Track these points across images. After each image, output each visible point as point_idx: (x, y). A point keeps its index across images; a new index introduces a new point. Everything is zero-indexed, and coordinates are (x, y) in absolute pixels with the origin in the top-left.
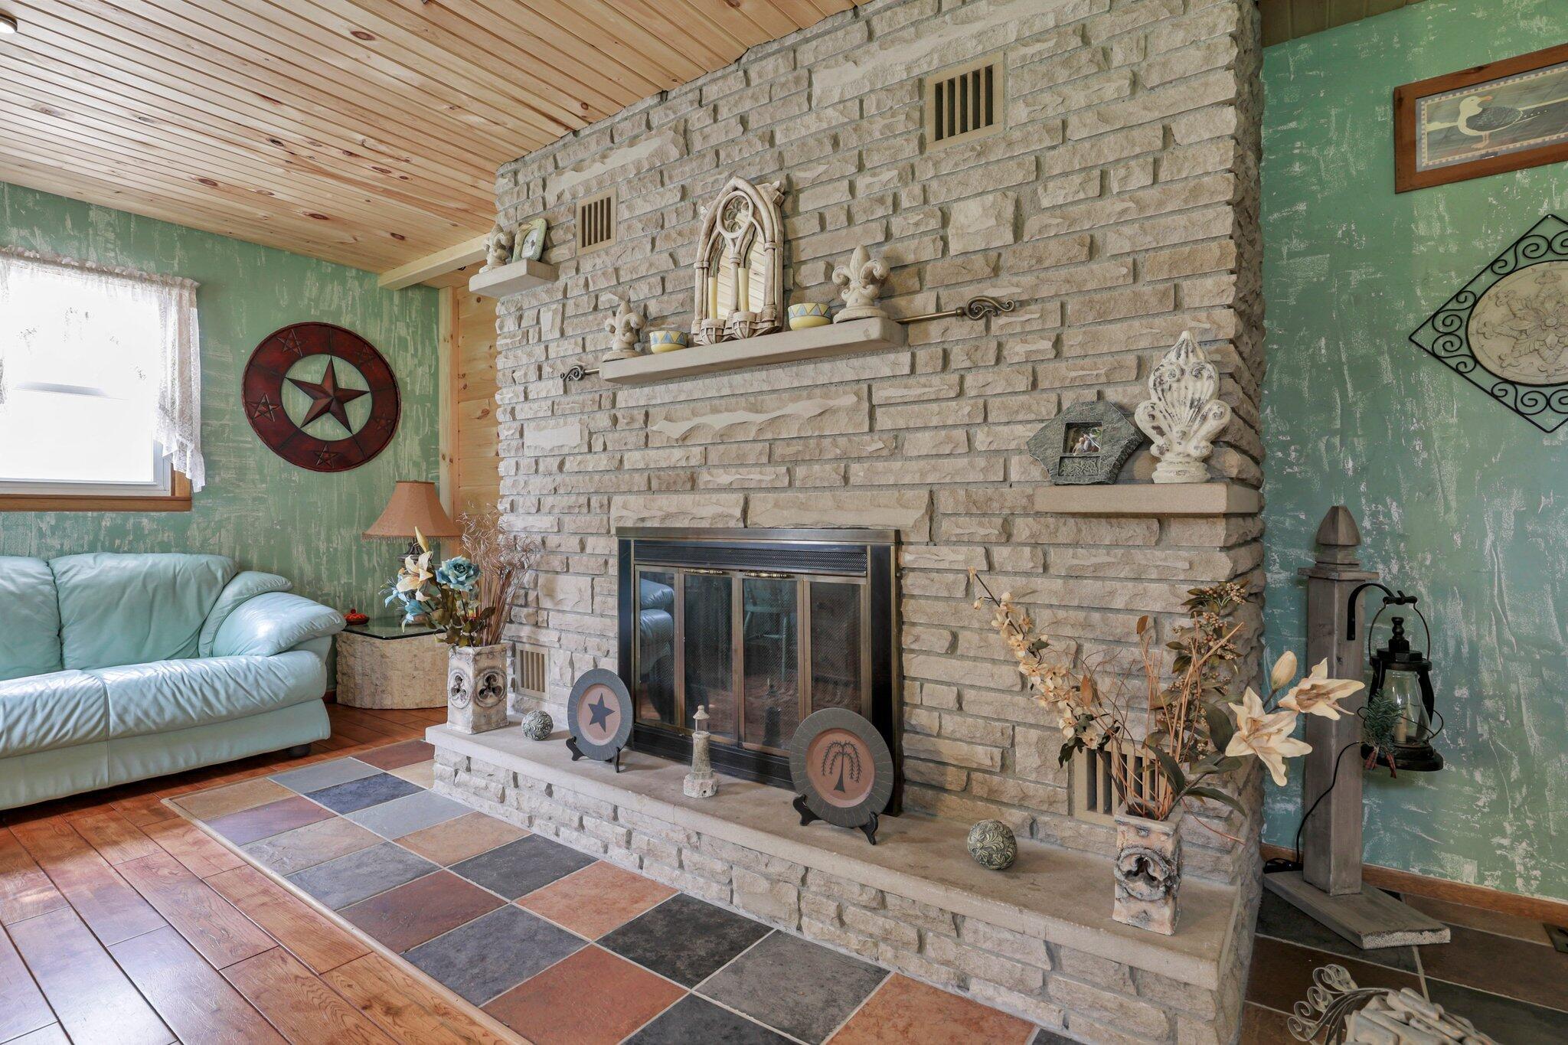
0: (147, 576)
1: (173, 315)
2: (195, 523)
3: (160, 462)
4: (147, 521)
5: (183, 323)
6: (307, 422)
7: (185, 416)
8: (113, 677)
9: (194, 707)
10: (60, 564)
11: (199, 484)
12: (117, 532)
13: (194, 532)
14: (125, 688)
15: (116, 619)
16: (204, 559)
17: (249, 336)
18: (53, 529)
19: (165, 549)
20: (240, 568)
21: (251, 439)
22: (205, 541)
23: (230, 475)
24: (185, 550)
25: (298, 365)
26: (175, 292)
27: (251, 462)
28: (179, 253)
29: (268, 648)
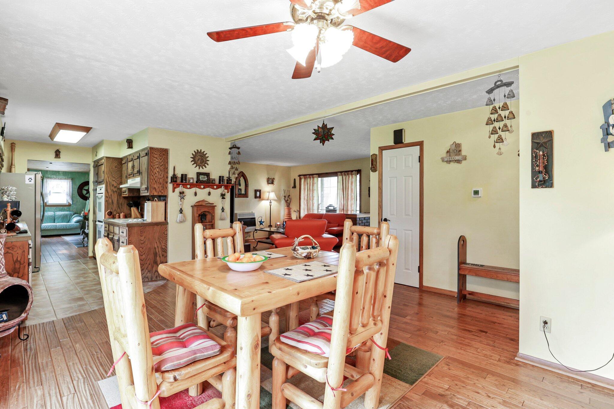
0: (64, 214)
1: (68, 183)
2: (71, 208)
3: (67, 201)
4: (65, 208)
5: (70, 184)
6: (86, 194)
7: (70, 195)
8: (58, 224)
9: (65, 227)
10: (55, 213)
11: (71, 204)
12: (62, 209)
13: (71, 209)
14: (58, 225)
15: (60, 219)
16: (71, 212)
17: (78, 184)
18: (55, 209)
19: (67, 211)
20: (75, 214)
21: (78, 197)
22: (72, 210)
23: (76, 202)
24: (70, 211)
25: (85, 187)
26: (69, 180)
27: (78, 200)
28: (70, 175)
29: (74, 222)
